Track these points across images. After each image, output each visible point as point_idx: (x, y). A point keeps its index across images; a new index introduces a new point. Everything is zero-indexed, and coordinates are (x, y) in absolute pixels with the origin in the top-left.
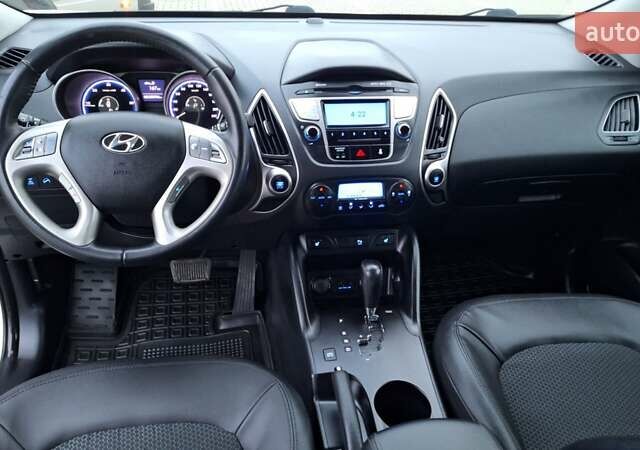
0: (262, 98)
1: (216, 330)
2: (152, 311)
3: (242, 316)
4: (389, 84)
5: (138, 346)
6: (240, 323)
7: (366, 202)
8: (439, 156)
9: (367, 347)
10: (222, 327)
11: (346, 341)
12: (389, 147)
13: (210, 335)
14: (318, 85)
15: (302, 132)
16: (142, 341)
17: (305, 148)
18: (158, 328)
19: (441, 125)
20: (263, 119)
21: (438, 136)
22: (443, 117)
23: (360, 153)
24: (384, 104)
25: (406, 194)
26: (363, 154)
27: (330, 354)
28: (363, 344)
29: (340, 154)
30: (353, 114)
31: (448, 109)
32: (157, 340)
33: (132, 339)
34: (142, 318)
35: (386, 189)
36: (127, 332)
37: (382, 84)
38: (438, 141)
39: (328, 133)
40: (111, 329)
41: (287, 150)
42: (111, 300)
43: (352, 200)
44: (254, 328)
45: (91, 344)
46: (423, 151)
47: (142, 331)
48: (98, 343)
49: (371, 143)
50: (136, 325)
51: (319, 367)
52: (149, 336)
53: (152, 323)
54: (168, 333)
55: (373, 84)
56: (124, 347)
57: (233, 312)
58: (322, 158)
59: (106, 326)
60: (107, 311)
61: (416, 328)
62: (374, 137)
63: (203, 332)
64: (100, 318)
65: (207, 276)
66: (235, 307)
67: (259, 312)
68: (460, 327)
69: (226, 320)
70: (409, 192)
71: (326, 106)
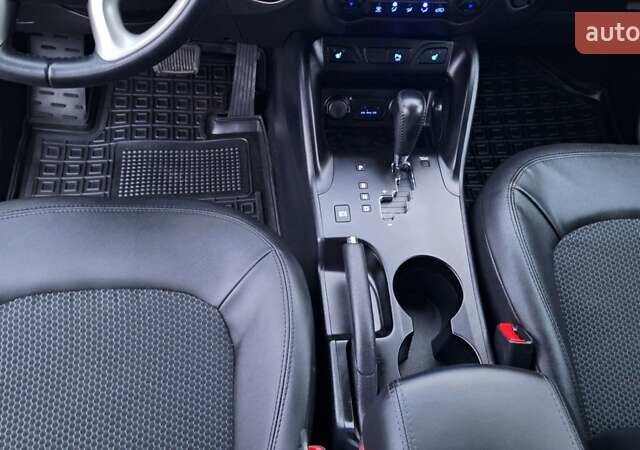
1: (209, 136)
2: (131, 103)
3: (237, 120)
5: (115, 147)
6: (236, 128)
7: (416, 4)
9: (390, 205)
10: (216, 131)
11: (365, 197)
13: (202, 140)
16: (121, 141)
18: (141, 125)
27: (343, 214)
28: (386, 200)
32: (137, 141)
33: (109, 136)
34: (121, 110)
36: (102, 127)
40: (82, 121)
44: (253, 136)
45: (60, 137)
47: (120, 126)
48: (67, 138)
50: (112, 118)
51: (327, 229)
52: (130, 134)
53: (131, 118)
54: (151, 133)
56: (99, 145)
57: (230, 113)
59: (76, 118)
61: (456, 186)
63: (193, 135)
64: (68, 107)
65: (196, 69)
66: (231, 108)
67: (260, 117)
68: (516, 192)
69: (220, 123)
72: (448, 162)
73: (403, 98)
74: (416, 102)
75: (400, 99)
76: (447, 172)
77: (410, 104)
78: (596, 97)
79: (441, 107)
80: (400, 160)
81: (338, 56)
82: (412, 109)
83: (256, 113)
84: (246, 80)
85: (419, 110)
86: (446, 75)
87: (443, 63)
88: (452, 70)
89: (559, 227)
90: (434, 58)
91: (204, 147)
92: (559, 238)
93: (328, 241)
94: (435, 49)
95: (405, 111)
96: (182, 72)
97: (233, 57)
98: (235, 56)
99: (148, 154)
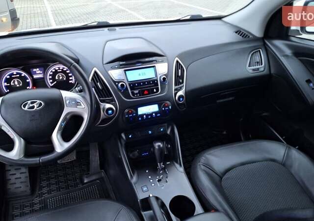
0: (95, 72)
1: (83, 183)
2: (48, 179)
3: (94, 174)
4: (154, 58)
5: (44, 199)
6: (94, 178)
7: (151, 114)
8: (181, 88)
9: (161, 182)
10: (85, 181)
11: (151, 181)
12: (158, 88)
13: (80, 186)
14: (121, 63)
15: (117, 86)
16: (46, 196)
17: (120, 93)
18: (54, 187)
19: (180, 75)
20: (97, 82)
21: (179, 80)
22: (180, 71)
23: (146, 92)
24: (153, 68)
25: (169, 107)
26: (147, 93)
27: (145, 189)
28: (159, 181)
29: (137, 94)
30: (140, 75)
31: (182, 67)
32: (53, 194)
33: (41, 195)
34: (44, 184)
35: (159, 107)
36: (37, 192)
37: (151, 59)
38: (179, 82)
39: (130, 85)
40: (29, 191)
41: (111, 95)
42: (26, 177)
43: (145, 114)
44: (101, 179)
45: (19, 201)
46: (174, 87)
47: (45, 190)
48: (22, 201)
49: (150, 87)
50: (41, 188)
51: (141, 196)
52: (49, 192)
53: (49, 185)
54: (59, 189)
55: (147, 59)
56: (37, 200)
57: (90, 173)
58: (128, 97)
59: (26, 191)
60: (25, 183)
61: (182, 169)
62: (151, 84)
63: (76, 185)
64: (22, 187)
65: (75, 158)
66: (90, 170)
67: (103, 171)
68: (202, 166)
69: (87, 177)
70: (170, 107)
71: (126, 72)
72: (177, 162)
73: (155, 143)
74: (160, 144)
76: (177, 166)
77: (158, 145)
78: (225, 133)
79: (169, 146)
80: (161, 165)
81: (130, 136)
82: (159, 146)
83: (101, 169)
84: (95, 158)
85: (161, 146)
86: (167, 134)
87: (165, 131)
88: (169, 132)
89: (221, 176)
90: (162, 130)
91: (82, 189)
92: (222, 179)
93: (142, 200)
94: (161, 127)
95: (157, 147)
96: (70, 161)
97: (88, 151)
98: (89, 150)
99: (58, 198)
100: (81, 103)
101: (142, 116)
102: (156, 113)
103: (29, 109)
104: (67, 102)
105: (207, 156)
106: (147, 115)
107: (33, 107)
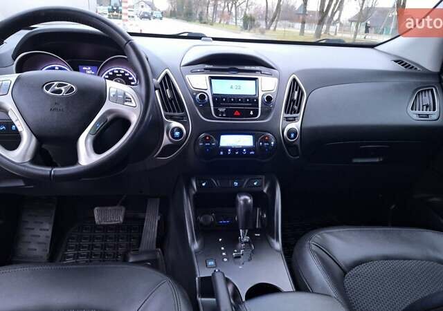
0: (167, 75)
3: (145, 253)
4: (258, 68)
6: (144, 257)
7: (240, 149)
8: (294, 120)
10: (131, 260)
11: (224, 254)
12: (258, 110)
14: (207, 66)
15: (194, 97)
17: (196, 108)
19: (295, 98)
20: (166, 88)
21: (293, 106)
22: (296, 93)
23: (237, 113)
24: (254, 82)
25: (270, 143)
26: (239, 114)
27: (211, 263)
28: (238, 257)
29: (222, 113)
30: (232, 87)
31: (300, 89)
34: (71, 252)
35: (255, 141)
37: (253, 68)
38: (293, 109)
39: (214, 99)
41: (183, 109)
42: (47, 237)
43: (230, 148)
44: (154, 261)
46: (283, 115)
47: (69, 261)
49: (244, 106)
50: (65, 257)
53: (76, 256)
55: (247, 68)
57: (140, 249)
58: (208, 115)
59: (41, 257)
60: (43, 246)
61: (278, 245)
62: (247, 102)
64: (38, 250)
65: (121, 220)
66: (141, 245)
67: (160, 250)
68: (313, 246)
69: (133, 255)
70: (272, 143)
71: (212, 80)
72: (274, 238)
73: (240, 195)
74: (247, 197)
75: (238, 197)
76: (272, 240)
77: (244, 198)
79: (265, 216)
81: (204, 184)
82: (245, 201)
83: (157, 247)
84: (151, 227)
85: (249, 201)
86: (264, 193)
87: (260, 187)
88: (265, 190)
89: (346, 269)
90: (255, 184)
92: (345, 273)
93: (202, 279)
94: (255, 180)
95: (242, 202)
96: (113, 223)
100: (132, 99)
101: (225, 149)
102: (248, 149)
103: (52, 92)
104: (111, 95)
105: (326, 235)
106: (234, 149)
107: (60, 91)
